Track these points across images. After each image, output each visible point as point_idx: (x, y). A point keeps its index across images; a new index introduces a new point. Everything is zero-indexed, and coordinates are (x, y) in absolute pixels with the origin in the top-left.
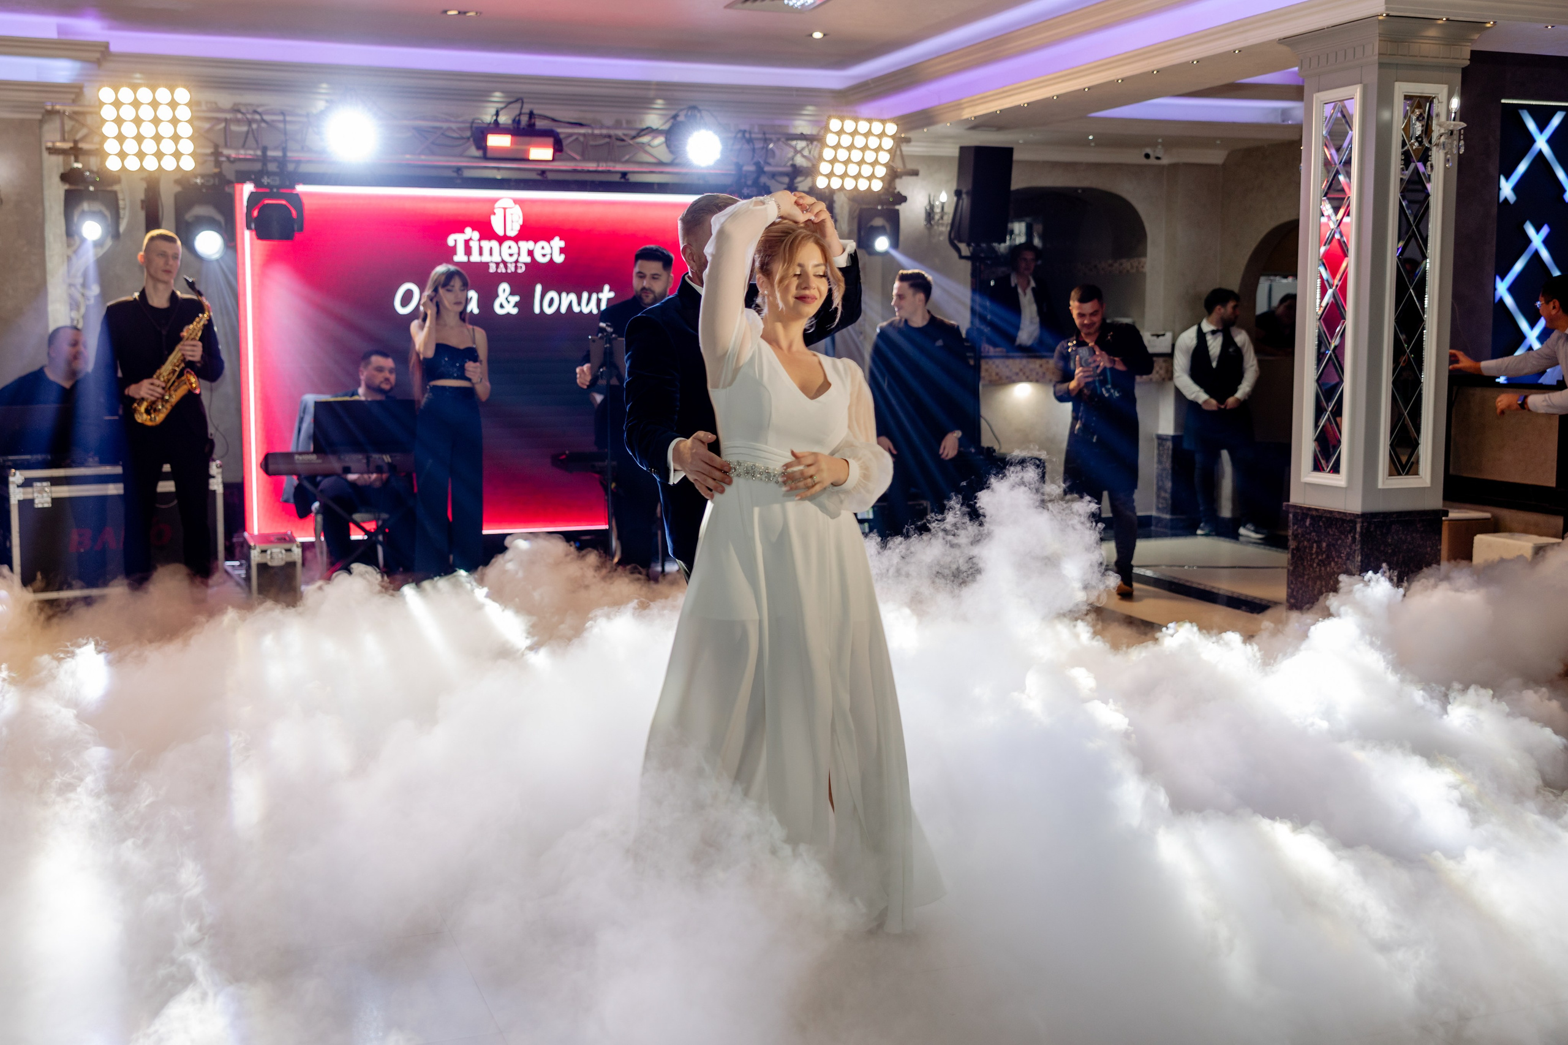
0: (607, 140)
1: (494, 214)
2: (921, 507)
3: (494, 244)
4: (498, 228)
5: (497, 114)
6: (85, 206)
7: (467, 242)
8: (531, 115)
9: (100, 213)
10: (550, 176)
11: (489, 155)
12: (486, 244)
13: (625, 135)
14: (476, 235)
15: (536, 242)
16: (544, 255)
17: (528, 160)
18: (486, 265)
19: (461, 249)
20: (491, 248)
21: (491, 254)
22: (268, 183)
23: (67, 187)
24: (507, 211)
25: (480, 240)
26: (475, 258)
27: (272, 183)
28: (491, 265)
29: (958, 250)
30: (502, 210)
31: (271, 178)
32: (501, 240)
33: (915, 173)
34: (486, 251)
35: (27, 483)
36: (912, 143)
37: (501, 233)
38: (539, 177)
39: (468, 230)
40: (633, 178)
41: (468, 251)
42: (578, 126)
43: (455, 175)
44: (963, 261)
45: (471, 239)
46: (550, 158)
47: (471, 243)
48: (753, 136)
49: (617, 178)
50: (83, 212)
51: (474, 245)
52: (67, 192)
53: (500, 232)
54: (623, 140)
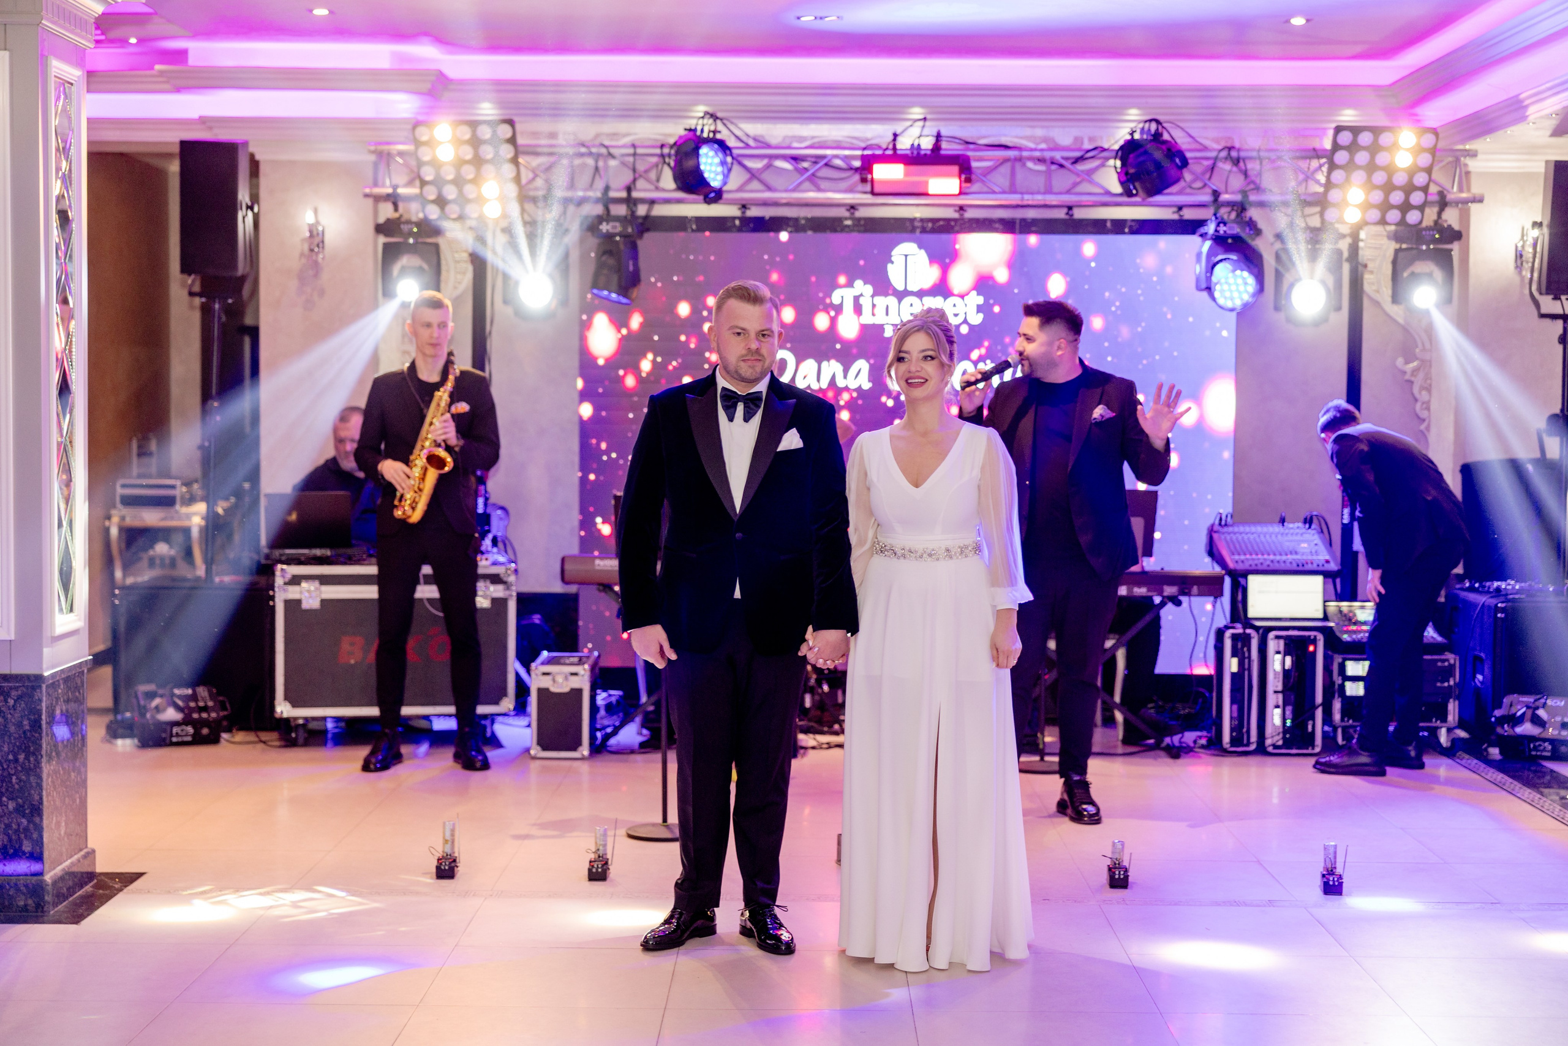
0: (1041, 168)
1: (892, 262)
2: (1446, 664)
3: (892, 300)
4: (897, 281)
5: (895, 135)
6: (405, 260)
7: (856, 299)
8: (938, 136)
9: (421, 269)
10: (970, 214)
11: (877, 190)
12: (881, 301)
13: (1063, 158)
14: (868, 289)
15: (945, 298)
16: (956, 315)
17: (926, 194)
18: (881, 328)
19: (848, 307)
20: (887, 306)
21: (887, 314)
22: (607, 230)
23: (382, 240)
24: (908, 257)
25: (873, 296)
26: (867, 319)
27: (611, 231)
28: (885, 327)
29: (1537, 305)
30: (904, 257)
31: (611, 224)
32: (901, 295)
33: (1480, 200)
34: (880, 310)
35: (296, 580)
36: (1480, 156)
37: (900, 287)
38: (956, 215)
39: (859, 283)
40: (1079, 214)
41: (858, 310)
42: (1002, 149)
43: (847, 214)
44: (1548, 321)
45: (861, 295)
46: (957, 192)
47: (862, 301)
48: (1243, 154)
49: (1061, 214)
50: (403, 270)
51: (866, 302)
52: (386, 246)
53: (898, 284)
54: (1061, 166)
